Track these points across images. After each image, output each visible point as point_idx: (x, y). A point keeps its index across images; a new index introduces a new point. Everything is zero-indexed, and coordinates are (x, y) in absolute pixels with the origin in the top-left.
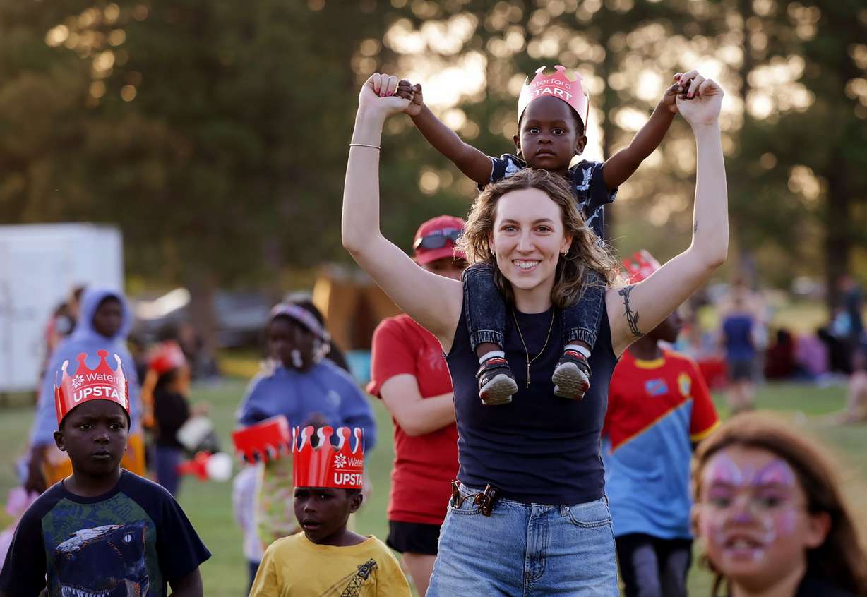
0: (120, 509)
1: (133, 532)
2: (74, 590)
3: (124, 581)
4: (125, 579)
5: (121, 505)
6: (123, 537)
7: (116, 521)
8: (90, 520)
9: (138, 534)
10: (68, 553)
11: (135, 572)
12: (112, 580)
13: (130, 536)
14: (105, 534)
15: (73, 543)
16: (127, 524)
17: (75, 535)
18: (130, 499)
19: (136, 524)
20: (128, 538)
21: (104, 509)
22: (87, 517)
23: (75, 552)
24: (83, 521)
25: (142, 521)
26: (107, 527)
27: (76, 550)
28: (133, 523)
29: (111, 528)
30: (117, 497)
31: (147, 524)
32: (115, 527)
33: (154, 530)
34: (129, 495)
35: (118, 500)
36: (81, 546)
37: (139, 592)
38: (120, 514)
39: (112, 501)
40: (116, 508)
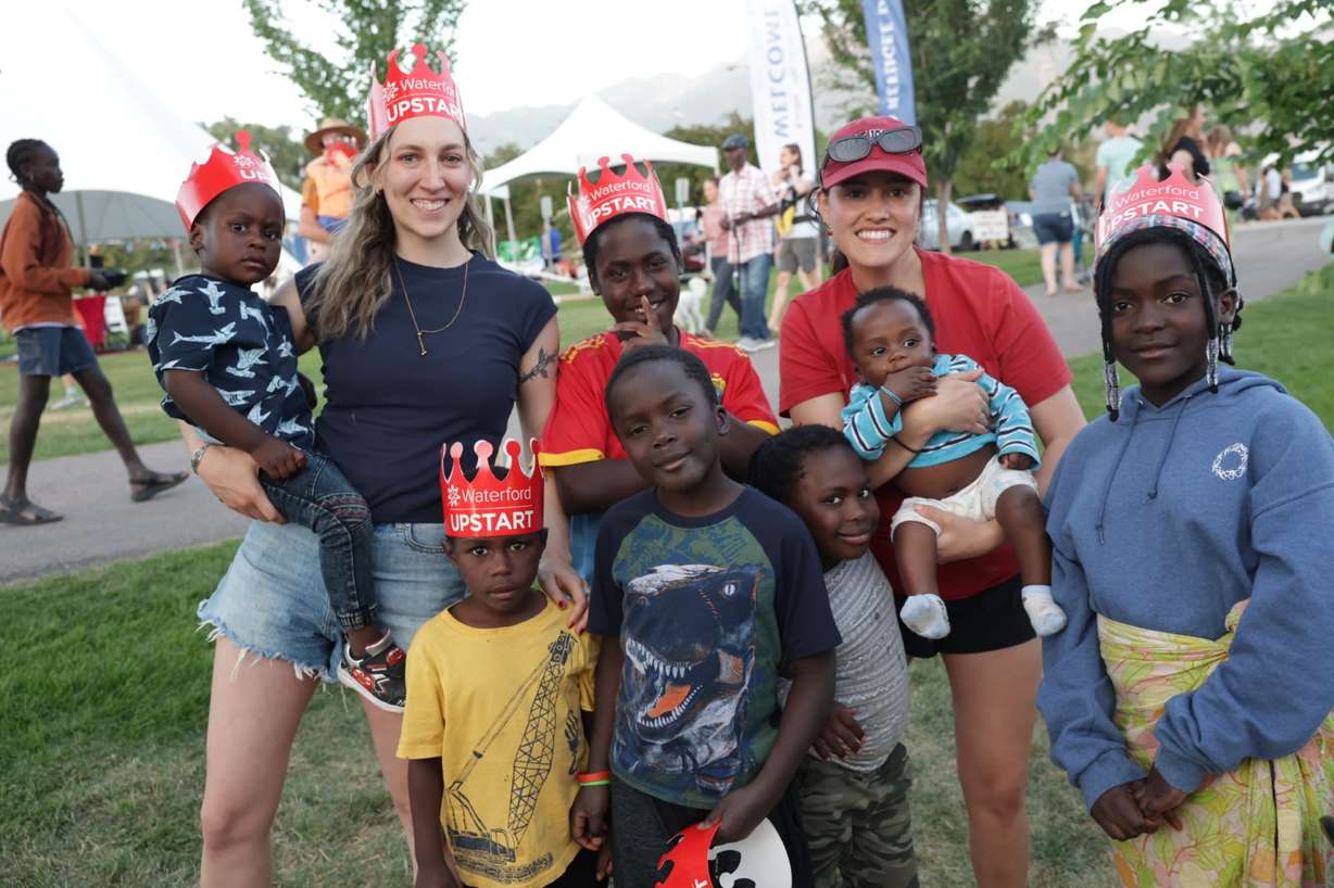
0: (725, 542)
1: (739, 581)
2: (644, 649)
3: (717, 654)
4: (719, 651)
5: (729, 537)
6: (723, 587)
7: (716, 560)
8: (679, 551)
9: (746, 585)
10: (641, 594)
11: (738, 641)
12: (699, 647)
13: (733, 587)
14: (697, 577)
15: (649, 581)
16: (733, 566)
17: (654, 571)
18: (745, 529)
19: (746, 569)
20: (730, 590)
21: (702, 540)
22: (677, 547)
23: (650, 596)
24: (671, 551)
25: (757, 566)
26: (701, 567)
27: (653, 593)
28: (742, 568)
29: (707, 569)
30: (726, 524)
31: (763, 571)
32: (713, 569)
33: (772, 581)
34: (744, 521)
35: (726, 527)
36: (659, 589)
37: (741, 671)
38: (725, 549)
39: (716, 529)
40: (722, 539)
